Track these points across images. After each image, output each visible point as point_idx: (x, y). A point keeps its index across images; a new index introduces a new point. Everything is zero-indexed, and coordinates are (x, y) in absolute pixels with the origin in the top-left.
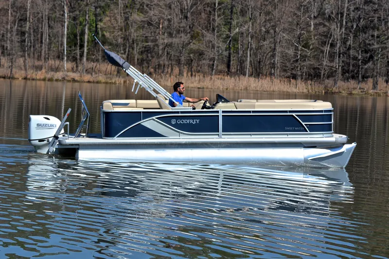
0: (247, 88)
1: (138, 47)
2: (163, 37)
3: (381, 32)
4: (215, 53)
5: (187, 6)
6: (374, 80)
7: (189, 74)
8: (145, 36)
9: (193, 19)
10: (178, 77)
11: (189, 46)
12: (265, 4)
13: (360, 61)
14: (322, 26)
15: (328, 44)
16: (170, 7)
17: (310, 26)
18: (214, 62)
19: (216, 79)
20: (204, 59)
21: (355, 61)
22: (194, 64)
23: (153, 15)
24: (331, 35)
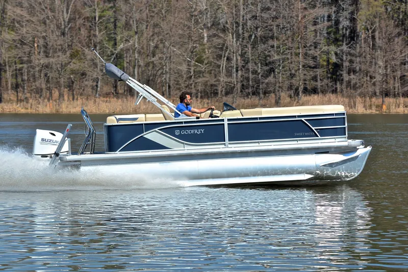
0: (136, 110)
1: (11, 70)
2: (38, 57)
3: (281, 42)
4: (98, 73)
5: (64, 21)
6: (276, 95)
7: (71, 98)
8: (18, 56)
9: (72, 36)
10: (58, 101)
11: (69, 66)
12: (151, 16)
13: (260, 75)
14: (217, 37)
15: (224, 57)
16: (45, 23)
17: (203, 38)
18: (97, 83)
19: (101, 102)
20: (86, 80)
21: (254, 76)
22: (76, 86)
23: (26, 32)
24: (227, 48)
